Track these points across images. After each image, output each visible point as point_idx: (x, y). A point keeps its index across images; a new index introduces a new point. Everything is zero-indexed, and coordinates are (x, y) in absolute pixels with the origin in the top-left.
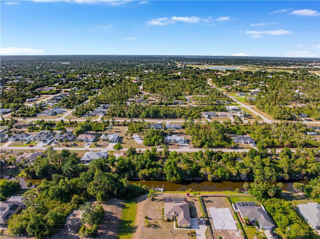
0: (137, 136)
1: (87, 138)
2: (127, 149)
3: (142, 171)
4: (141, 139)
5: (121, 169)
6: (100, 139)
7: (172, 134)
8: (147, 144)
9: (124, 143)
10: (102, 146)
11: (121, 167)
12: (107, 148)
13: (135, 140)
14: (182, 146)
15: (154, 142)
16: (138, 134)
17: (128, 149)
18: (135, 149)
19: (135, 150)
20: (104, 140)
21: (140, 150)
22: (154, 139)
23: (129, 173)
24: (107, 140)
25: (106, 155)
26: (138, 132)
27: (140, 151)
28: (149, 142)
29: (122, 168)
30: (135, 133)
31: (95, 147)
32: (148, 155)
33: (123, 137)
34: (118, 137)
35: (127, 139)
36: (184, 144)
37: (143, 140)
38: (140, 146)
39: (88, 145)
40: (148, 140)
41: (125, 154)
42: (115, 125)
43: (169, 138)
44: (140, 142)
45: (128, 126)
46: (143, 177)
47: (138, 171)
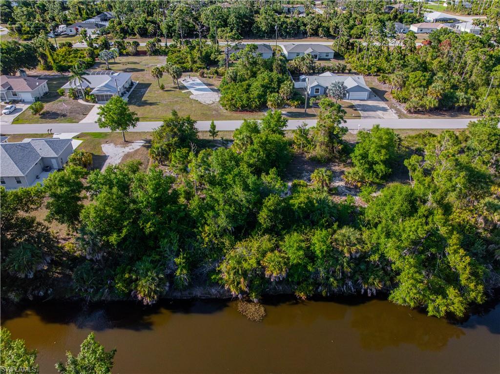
0: (199, 81)
1: (10, 88)
2: (157, 125)
3: (240, 248)
4: (213, 90)
5: (107, 244)
6: (63, 94)
7: (314, 71)
8: (238, 105)
9: (151, 104)
10: (64, 116)
11: (108, 233)
12: (81, 122)
13: (190, 93)
14: (366, 108)
15: (262, 97)
16: (198, 74)
17: (162, 123)
18: (191, 123)
19: (192, 128)
20: (76, 95)
21: (213, 127)
22: (262, 86)
23: (161, 264)
24: (87, 93)
25: (54, 155)
26: (200, 68)
27: (213, 132)
28: (245, 96)
29: (113, 238)
30: (188, 71)
31: (37, 122)
32: (256, 147)
33: (148, 85)
34: (132, 84)
35: (161, 91)
36: (370, 103)
37: (218, 91)
38: (208, 112)
39: (10, 113)
40: (237, 90)
41: (148, 144)
42: (128, 54)
43: (310, 83)
44: (210, 98)
45: (165, 53)
46: (250, 286)
47: (218, 253)
